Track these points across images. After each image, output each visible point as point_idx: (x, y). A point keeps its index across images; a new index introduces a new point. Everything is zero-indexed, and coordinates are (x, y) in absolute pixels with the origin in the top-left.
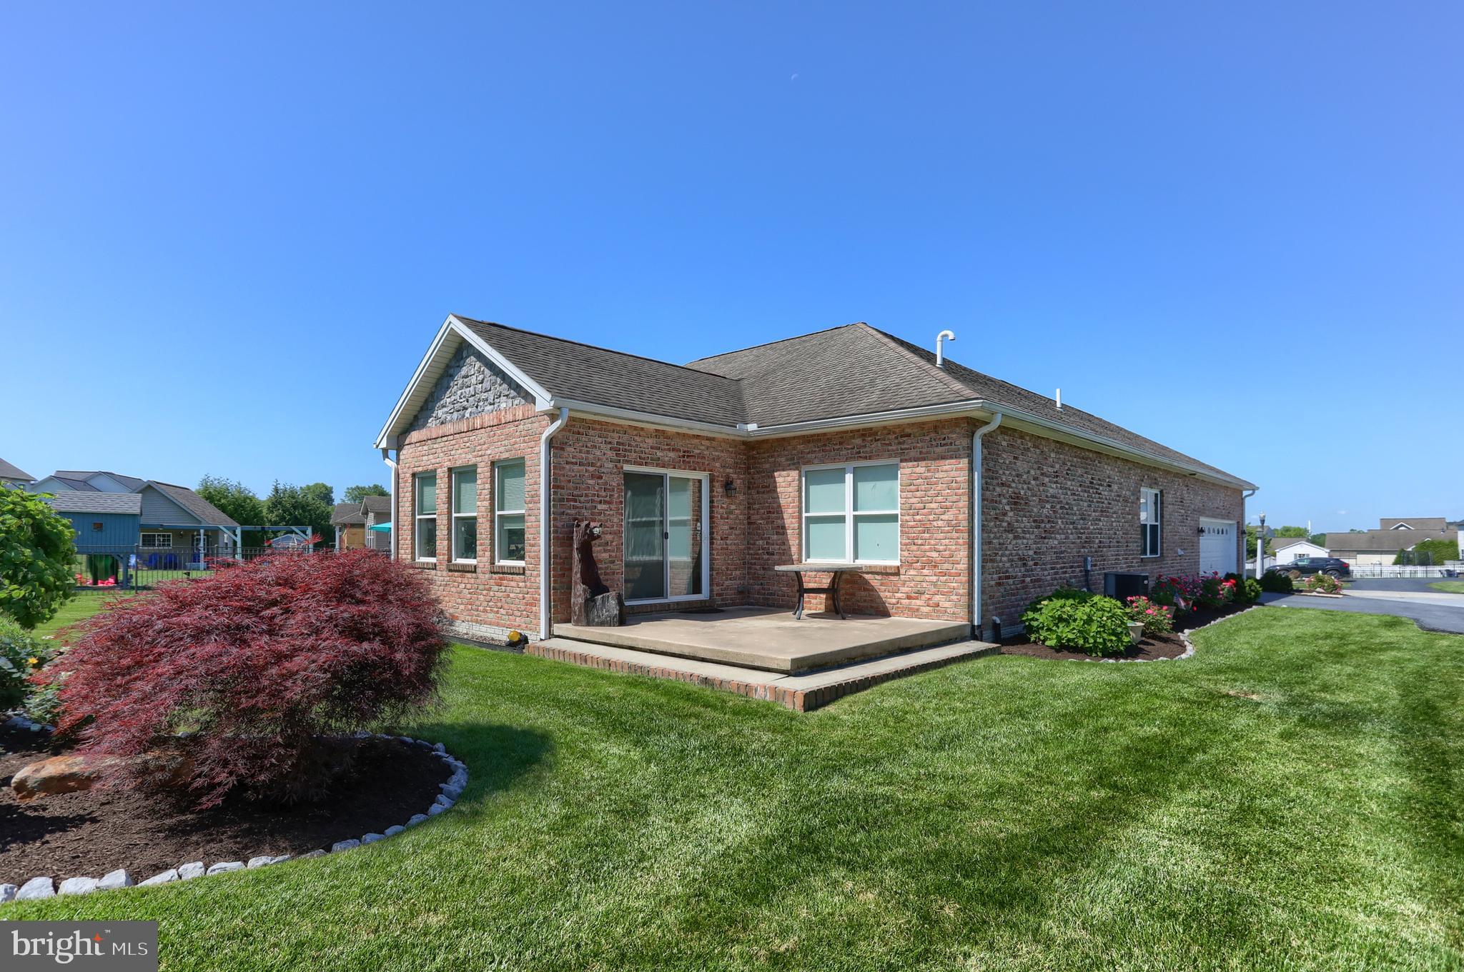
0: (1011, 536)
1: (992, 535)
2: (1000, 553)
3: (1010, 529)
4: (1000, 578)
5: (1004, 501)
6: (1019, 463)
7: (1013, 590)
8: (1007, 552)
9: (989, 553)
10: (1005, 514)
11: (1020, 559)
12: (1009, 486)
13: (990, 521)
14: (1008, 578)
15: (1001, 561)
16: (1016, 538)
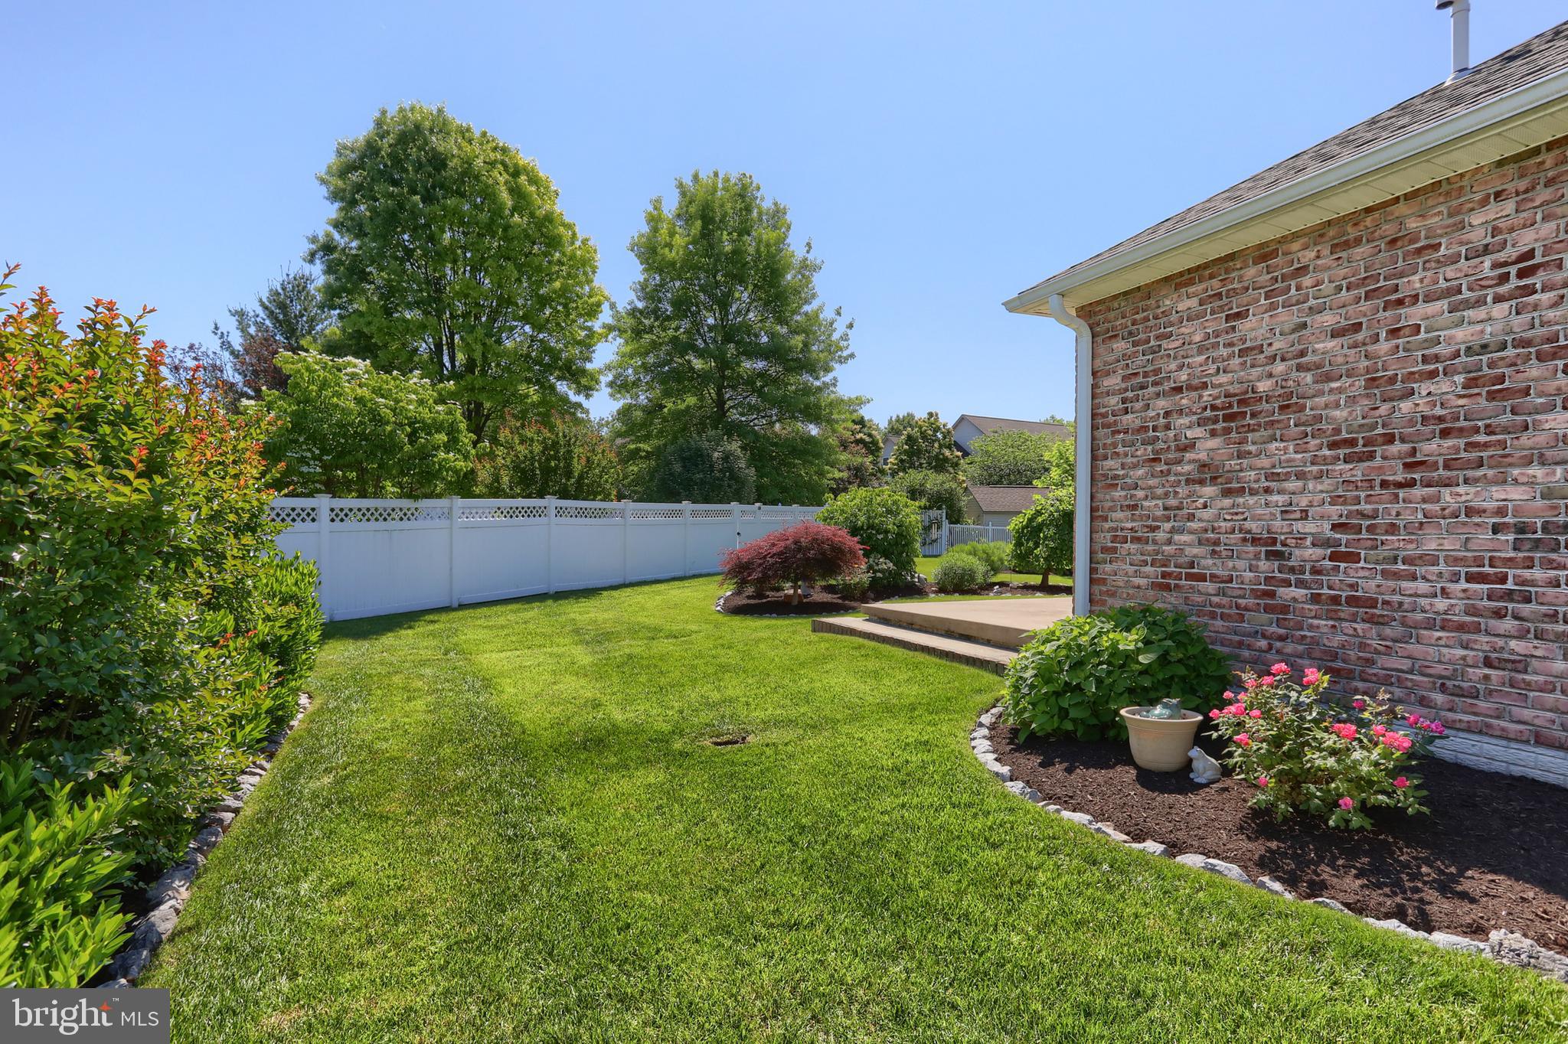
0: (1209, 491)
1: (1140, 494)
2: (1167, 526)
3: (1208, 473)
4: (1164, 575)
5: (1184, 421)
6: (1244, 326)
7: (1219, 606)
8: (1194, 525)
9: (1129, 525)
10: (1191, 446)
11: (1255, 541)
12: (1205, 386)
13: (1135, 466)
14: (1202, 578)
15: (1169, 542)
16: (1227, 493)
